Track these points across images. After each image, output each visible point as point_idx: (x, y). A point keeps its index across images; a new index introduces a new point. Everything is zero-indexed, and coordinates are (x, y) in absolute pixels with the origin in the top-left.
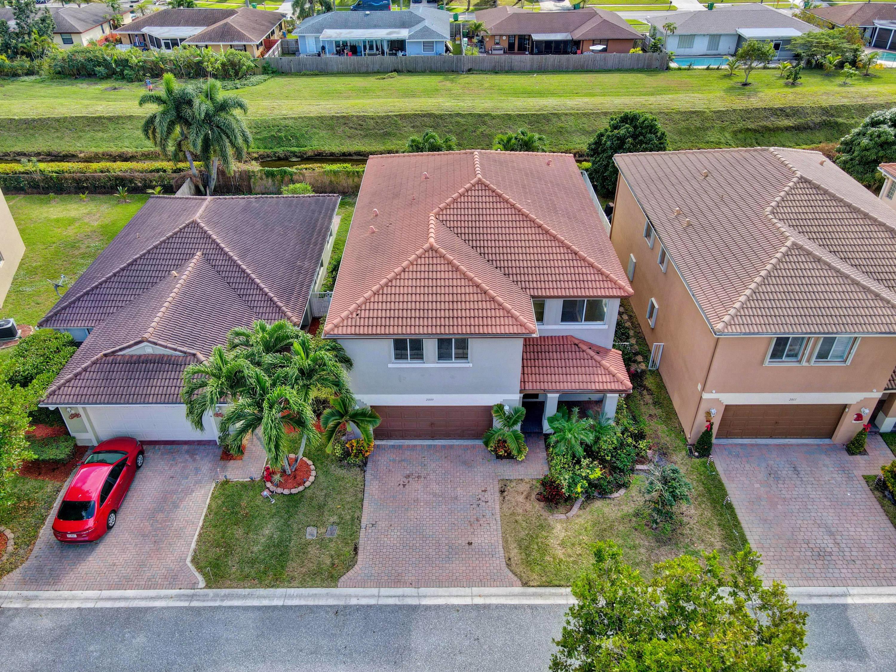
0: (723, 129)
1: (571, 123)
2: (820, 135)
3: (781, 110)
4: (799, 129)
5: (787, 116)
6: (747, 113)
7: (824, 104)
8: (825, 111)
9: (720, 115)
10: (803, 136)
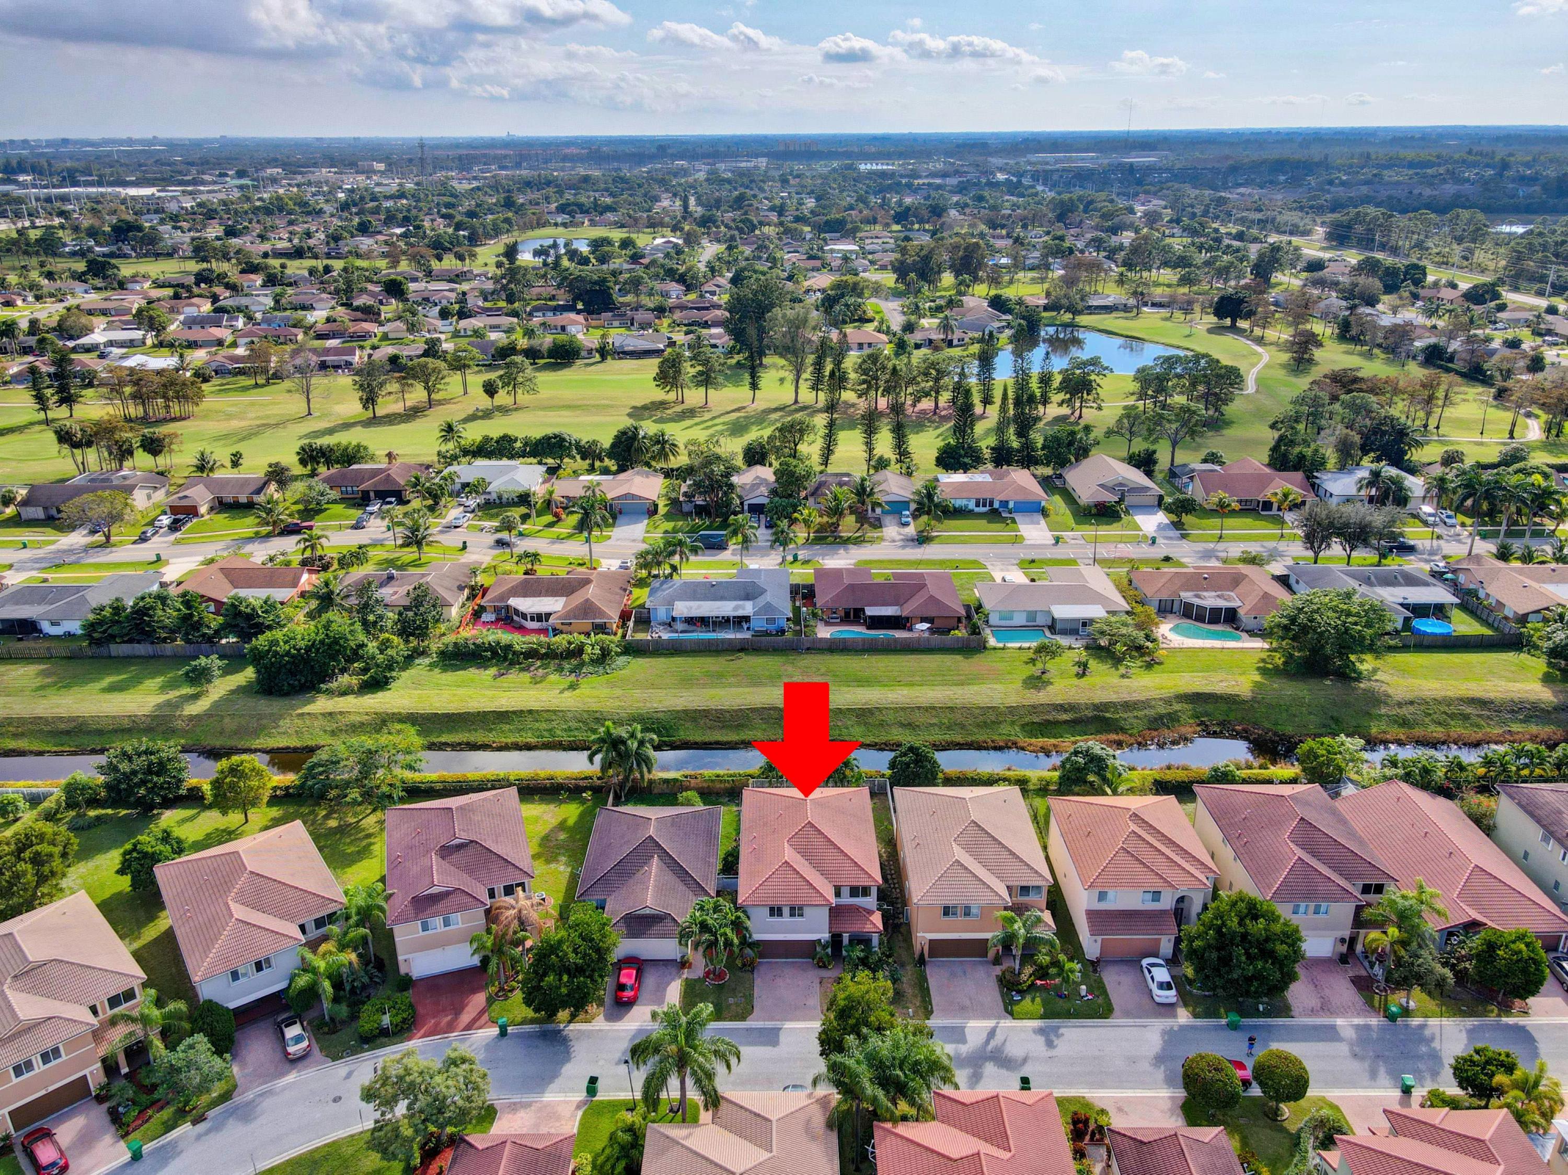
0: (1013, 723)
1: (890, 717)
2: (1092, 728)
3: (1061, 705)
4: (1075, 722)
5: (1066, 711)
6: (1034, 709)
7: (1097, 701)
8: (1096, 707)
9: (1011, 710)
10: (1078, 728)
